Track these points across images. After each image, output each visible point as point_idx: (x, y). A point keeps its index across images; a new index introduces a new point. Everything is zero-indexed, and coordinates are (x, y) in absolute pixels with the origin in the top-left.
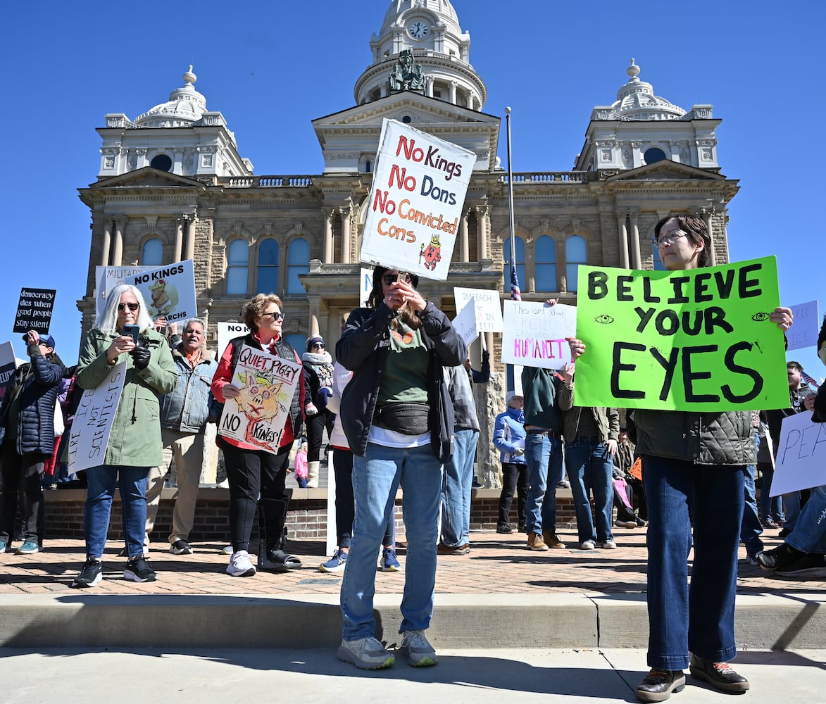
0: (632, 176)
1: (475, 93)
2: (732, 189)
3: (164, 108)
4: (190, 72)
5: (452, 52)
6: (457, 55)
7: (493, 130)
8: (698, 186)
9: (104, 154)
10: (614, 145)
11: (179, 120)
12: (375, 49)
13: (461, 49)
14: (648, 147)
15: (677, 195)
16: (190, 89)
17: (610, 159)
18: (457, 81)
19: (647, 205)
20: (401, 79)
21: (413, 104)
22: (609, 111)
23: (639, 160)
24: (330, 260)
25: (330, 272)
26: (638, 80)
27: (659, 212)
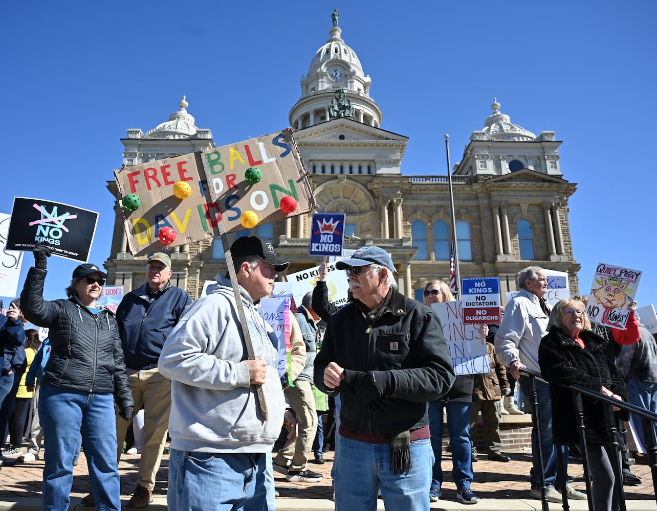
0: (501, 179)
1: (376, 118)
2: (571, 190)
3: (168, 125)
4: (184, 101)
5: (359, 90)
6: (362, 91)
7: (403, 146)
8: (549, 187)
9: (125, 157)
10: (488, 158)
11: (179, 134)
12: (304, 86)
13: (365, 88)
14: (511, 159)
15: (534, 194)
16: (184, 112)
17: (486, 167)
18: (365, 110)
19: (513, 200)
20: (337, 109)
21: (347, 127)
22: (483, 134)
23: (506, 169)
24: (289, 235)
25: (294, 244)
26: (499, 113)
27: (521, 205)
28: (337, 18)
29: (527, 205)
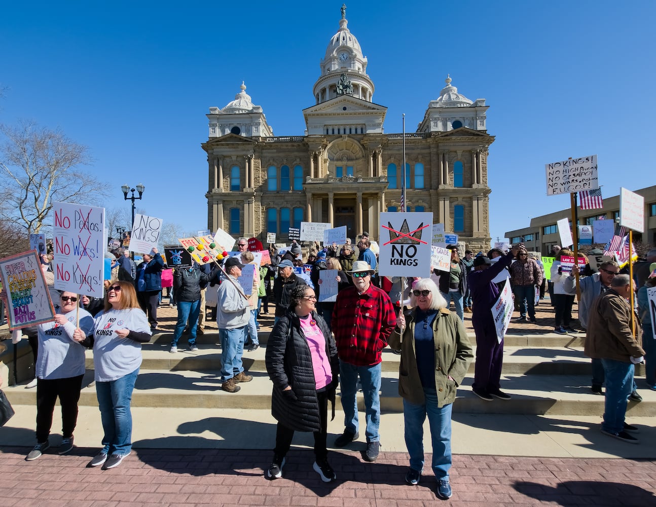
0: (446, 135)
1: (370, 90)
2: (491, 140)
3: (234, 103)
4: (243, 85)
5: (359, 69)
6: (361, 70)
7: (384, 113)
8: (476, 139)
9: (210, 126)
10: (439, 119)
11: (242, 110)
12: (322, 67)
13: (363, 66)
14: (454, 120)
15: (467, 144)
16: (244, 93)
17: (437, 126)
18: (362, 84)
19: (453, 149)
20: (342, 89)
21: (348, 101)
22: (437, 103)
23: (450, 127)
24: (312, 177)
25: (315, 182)
26: (450, 86)
27: (458, 152)
28: (344, 11)
29: (461, 151)
